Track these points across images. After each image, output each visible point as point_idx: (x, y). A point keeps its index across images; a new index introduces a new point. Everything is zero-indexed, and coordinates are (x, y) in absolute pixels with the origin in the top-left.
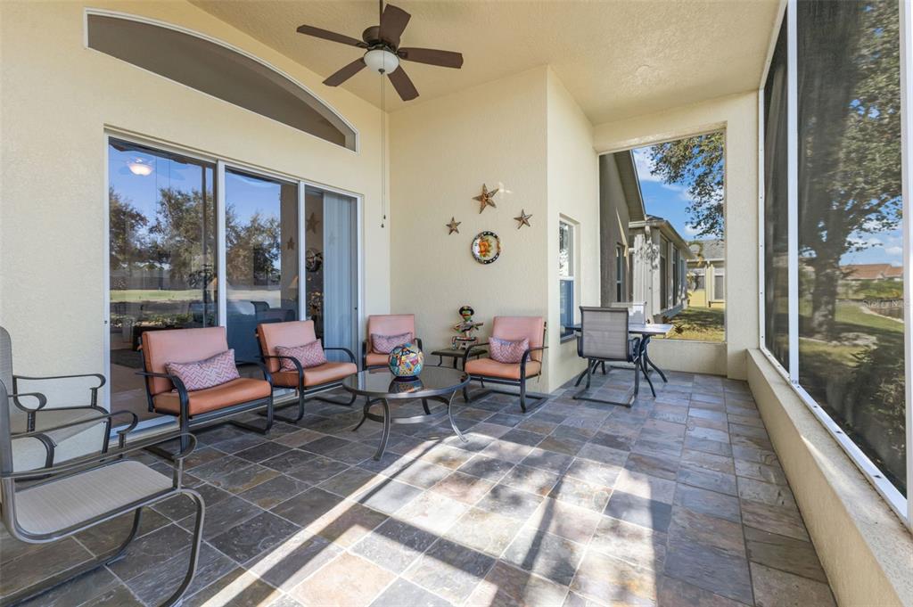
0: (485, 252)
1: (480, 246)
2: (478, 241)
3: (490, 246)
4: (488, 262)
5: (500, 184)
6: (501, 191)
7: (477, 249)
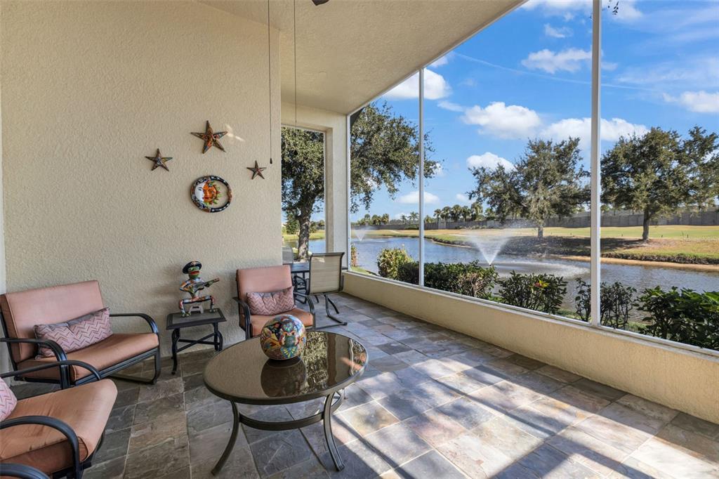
0: (211, 197)
1: (205, 191)
2: (203, 185)
3: (217, 192)
4: (216, 210)
5: (229, 127)
6: (230, 135)
7: (200, 195)
